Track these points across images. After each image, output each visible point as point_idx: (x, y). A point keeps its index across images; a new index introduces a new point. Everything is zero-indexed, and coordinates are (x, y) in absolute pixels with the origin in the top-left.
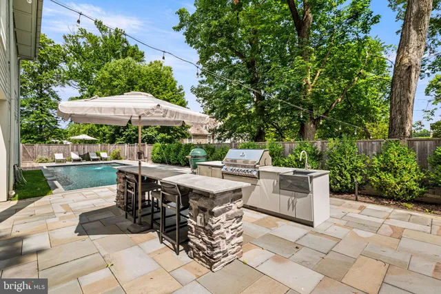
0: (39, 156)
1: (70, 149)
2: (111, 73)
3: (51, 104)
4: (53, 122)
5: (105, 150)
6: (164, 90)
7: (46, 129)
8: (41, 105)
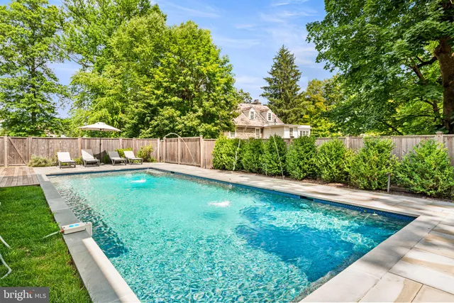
0: (34, 157)
1: (79, 146)
2: (131, 34)
3: (46, 85)
4: (49, 109)
5: (129, 147)
6: (208, 60)
7: (41, 118)
8: (33, 87)
